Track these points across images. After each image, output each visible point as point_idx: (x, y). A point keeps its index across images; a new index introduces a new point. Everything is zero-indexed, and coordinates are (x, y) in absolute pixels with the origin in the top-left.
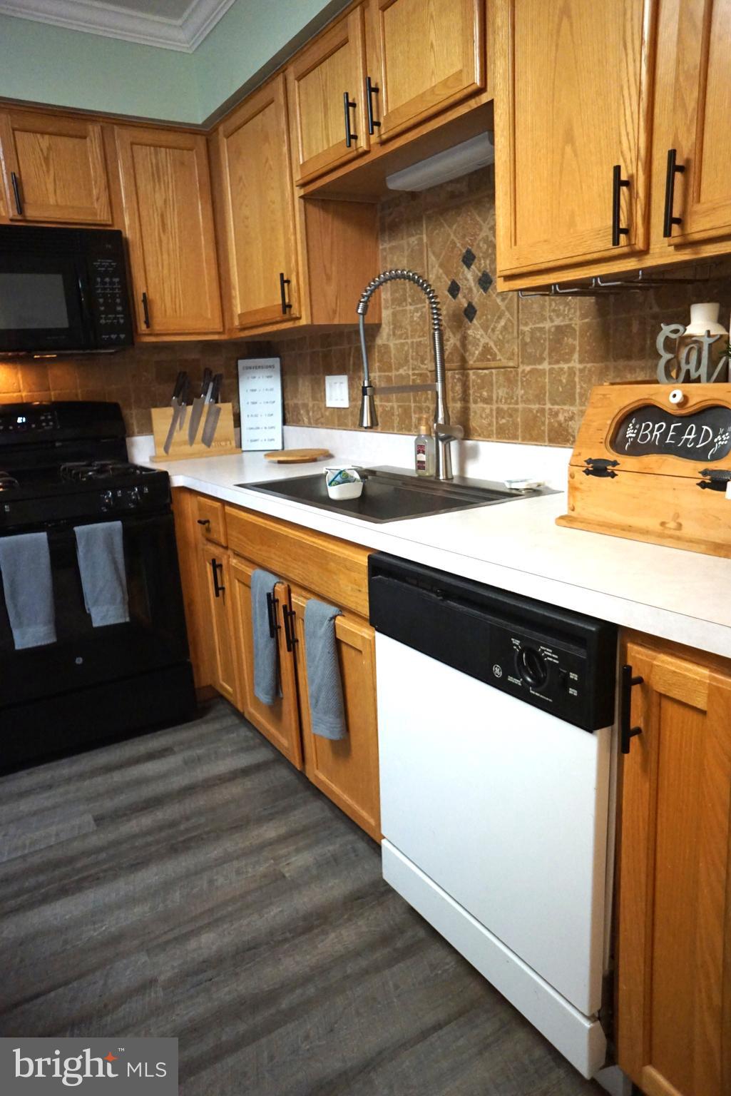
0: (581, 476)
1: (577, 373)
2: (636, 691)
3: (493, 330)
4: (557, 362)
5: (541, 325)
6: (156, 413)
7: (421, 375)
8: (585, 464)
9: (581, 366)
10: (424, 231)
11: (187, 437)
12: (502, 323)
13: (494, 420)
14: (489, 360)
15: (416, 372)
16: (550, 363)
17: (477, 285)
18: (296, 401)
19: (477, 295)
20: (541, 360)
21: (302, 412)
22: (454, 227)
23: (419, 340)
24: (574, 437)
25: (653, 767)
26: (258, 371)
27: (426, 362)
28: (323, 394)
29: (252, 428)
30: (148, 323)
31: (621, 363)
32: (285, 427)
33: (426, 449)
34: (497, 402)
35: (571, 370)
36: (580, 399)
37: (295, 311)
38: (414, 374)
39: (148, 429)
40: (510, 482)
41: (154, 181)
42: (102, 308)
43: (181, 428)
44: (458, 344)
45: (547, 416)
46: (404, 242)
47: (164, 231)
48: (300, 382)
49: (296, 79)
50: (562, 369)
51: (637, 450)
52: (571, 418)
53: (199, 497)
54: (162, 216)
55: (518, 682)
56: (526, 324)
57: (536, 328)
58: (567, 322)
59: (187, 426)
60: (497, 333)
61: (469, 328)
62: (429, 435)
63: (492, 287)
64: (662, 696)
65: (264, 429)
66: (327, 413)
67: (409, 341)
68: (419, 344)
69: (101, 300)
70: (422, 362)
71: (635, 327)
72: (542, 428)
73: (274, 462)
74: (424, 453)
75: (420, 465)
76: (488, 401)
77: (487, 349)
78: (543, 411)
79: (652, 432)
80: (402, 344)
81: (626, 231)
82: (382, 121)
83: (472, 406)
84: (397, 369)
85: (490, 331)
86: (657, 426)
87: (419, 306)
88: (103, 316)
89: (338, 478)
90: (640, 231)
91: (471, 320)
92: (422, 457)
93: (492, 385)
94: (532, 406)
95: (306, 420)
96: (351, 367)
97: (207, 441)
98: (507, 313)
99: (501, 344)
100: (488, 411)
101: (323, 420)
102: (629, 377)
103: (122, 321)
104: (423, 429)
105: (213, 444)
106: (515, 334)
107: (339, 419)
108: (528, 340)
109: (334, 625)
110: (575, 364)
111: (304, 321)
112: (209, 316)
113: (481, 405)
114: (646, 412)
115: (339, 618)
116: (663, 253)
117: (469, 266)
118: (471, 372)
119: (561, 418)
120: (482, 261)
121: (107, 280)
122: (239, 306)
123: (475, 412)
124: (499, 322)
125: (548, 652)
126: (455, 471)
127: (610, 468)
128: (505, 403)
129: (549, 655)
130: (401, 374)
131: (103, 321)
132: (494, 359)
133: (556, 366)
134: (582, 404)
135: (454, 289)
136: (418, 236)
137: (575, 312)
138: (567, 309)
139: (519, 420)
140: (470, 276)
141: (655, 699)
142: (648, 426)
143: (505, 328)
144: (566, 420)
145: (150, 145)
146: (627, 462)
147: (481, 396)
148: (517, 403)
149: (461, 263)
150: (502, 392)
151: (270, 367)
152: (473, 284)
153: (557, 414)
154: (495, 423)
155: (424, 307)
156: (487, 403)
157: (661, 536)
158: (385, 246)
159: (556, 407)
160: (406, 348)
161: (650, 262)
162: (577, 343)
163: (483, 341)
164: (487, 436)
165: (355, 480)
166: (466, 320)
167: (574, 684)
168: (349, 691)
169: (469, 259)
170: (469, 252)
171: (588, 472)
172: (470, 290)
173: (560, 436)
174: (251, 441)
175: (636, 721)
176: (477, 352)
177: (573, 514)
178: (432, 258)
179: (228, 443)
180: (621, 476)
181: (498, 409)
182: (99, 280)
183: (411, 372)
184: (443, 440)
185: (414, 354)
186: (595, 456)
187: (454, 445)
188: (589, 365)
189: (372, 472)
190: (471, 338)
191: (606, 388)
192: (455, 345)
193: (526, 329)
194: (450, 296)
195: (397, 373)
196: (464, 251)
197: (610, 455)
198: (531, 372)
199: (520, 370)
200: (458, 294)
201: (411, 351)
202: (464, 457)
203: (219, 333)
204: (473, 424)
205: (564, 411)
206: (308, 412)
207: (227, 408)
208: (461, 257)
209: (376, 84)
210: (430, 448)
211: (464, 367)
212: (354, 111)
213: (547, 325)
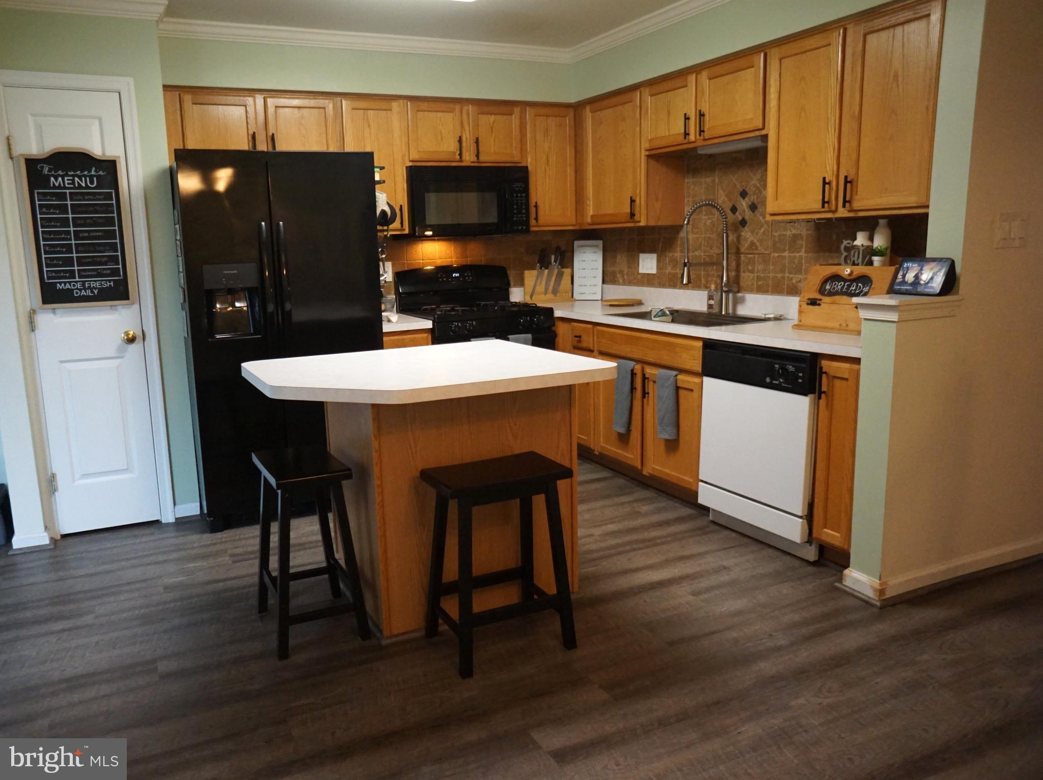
0: (805, 306)
1: (804, 258)
2: (824, 376)
3: (757, 234)
4: (793, 252)
5: (785, 233)
6: (527, 273)
7: (708, 256)
8: (807, 301)
9: (806, 255)
10: (717, 177)
11: (543, 290)
12: (762, 230)
13: (755, 282)
14: (753, 250)
15: (707, 254)
16: (789, 253)
17: (749, 209)
18: (613, 269)
19: (748, 214)
20: (784, 251)
21: (618, 275)
22: (736, 176)
23: (709, 236)
24: (800, 291)
25: (830, 406)
26: (588, 248)
27: (713, 248)
28: (636, 265)
29: (581, 286)
30: (536, 219)
31: (827, 254)
32: (604, 286)
33: (714, 297)
34: (757, 272)
35: (801, 257)
36: (805, 271)
37: (637, 218)
38: (704, 255)
39: (521, 283)
40: (765, 315)
41: (545, 136)
42: (515, 211)
43: (540, 284)
44: (735, 240)
45: (786, 280)
46: (703, 180)
47: (548, 165)
48: (619, 257)
49: (649, 95)
50: (795, 256)
51: (831, 294)
52: (800, 281)
53: (572, 323)
54: (547, 156)
55: (777, 382)
56: (776, 232)
57: (782, 234)
58: (799, 232)
59: (544, 283)
60: (759, 235)
61: (742, 231)
62: (716, 290)
63: (757, 210)
64: (835, 377)
65: (589, 287)
66: (639, 277)
67: (703, 236)
68: (710, 238)
69: (515, 207)
70: (711, 248)
71: (834, 237)
72: (784, 287)
73: (607, 305)
74: (713, 299)
75: (710, 306)
76: (752, 271)
77: (752, 243)
78: (783, 278)
79: (837, 286)
80: (698, 238)
81: (828, 202)
82: (706, 130)
83: (742, 274)
84: (693, 252)
85: (755, 233)
86: (839, 284)
87: (712, 216)
88: (515, 216)
89: (660, 314)
90: (834, 202)
91: (744, 227)
92: (712, 302)
93: (754, 263)
94: (778, 275)
95: (621, 281)
96: (660, 249)
97: (555, 292)
98: (765, 225)
99: (761, 241)
100: (751, 277)
101: (634, 281)
102: (831, 261)
103: (524, 219)
104: (713, 287)
105: (558, 295)
106: (770, 236)
107: (649, 280)
108: (777, 239)
109: (676, 380)
110: (803, 253)
111: (642, 224)
112: (569, 215)
113: (748, 274)
114: (836, 278)
115: (678, 376)
116: (842, 213)
117: (744, 198)
118: (742, 256)
119: (794, 281)
120: (752, 197)
121: (519, 195)
122: (591, 211)
123: (743, 278)
124: (760, 230)
125: (790, 367)
126: (731, 311)
127: (818, 302)
128: (762, 273)
129: (791, 368)
130: (696, 255)
131: (515, 219)
132: (757, 249)
133: (792, 255)
134: (806, 274)
135: (734, 210)
136: (712, 178)
137: (803, 227)
138: (799, 226)
139: (770, 282)
140: (744, 203)
141: (831, 378)
142: (835, 284)
143: (764, 233)
144: (796, 282)
145: (544, 116)
146: (826, 299)
147: (748, 269)
148: (769, 273)
149: (739, 196)
150: (760, 267)
151: (596, 246)
152: (746, 208)
153: (792, 279)
154: (755, 284)
155: (714, 218)
156: (752, 273)
157: (839, 330)
158: (689, 181)
159: (791, 276)
160: (700, 240)
161: (838, 215)
162: (804, 243)
163: (750, 240)
164: (751, 291)
165: (668, 315)
166: (740, 227)
167: (800, 378)
168: (681, 414)
169: (744, 194)
170: (744, 191)
171: (808, 304)
172: (744, 211)
173: (793, 291)
174: (580, 294)
175: (824, 388)
176: (746, 245)
177: (801, 323)
178: (721, 192)
179: (567, 294)
180: (823, 305)
181: (757, 276)
182: (515, 195)
183: (702, 254)
184: (726, 292)
185: (706, 243)
186: (812, 296)
187: (731, 295)
188: (810, 255)
189: (677, 311)
190: (743, 237)
191: (818, 267)
192: (733, 240)
193: (776, 234)
194: (731, 213)
195: (693, 254)
196: (741, 190)
197: (818, 296)
198: (779, 257)
199: (772, 255)
200: (736, 212)
201: (703, 242)
202: (736, 302)
203: (573, 225)
204: (742, 284)
205: (796, 278)
206: (623, 276)
207: (567, 271)
208: (739, 193)
209: (703, 112)
210: (717, 297)
211: (738, 252)
212: (688, 123)
213: (788, 233)
